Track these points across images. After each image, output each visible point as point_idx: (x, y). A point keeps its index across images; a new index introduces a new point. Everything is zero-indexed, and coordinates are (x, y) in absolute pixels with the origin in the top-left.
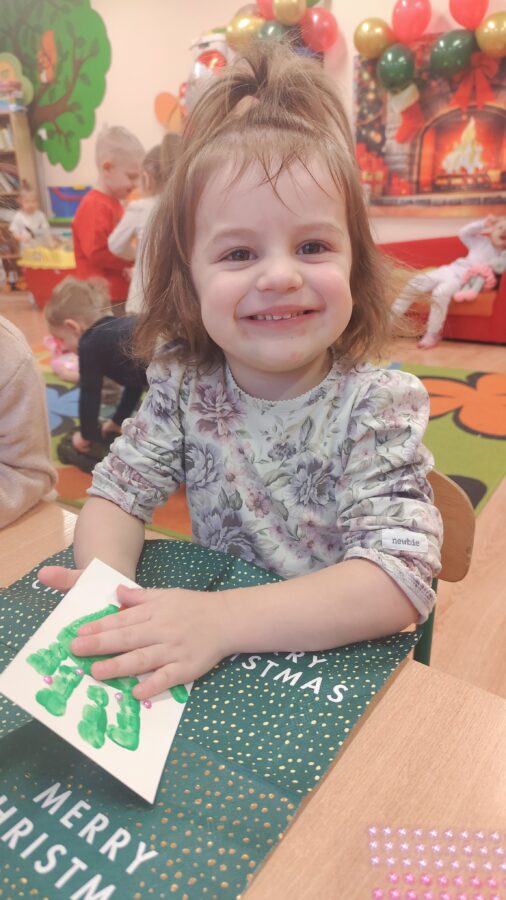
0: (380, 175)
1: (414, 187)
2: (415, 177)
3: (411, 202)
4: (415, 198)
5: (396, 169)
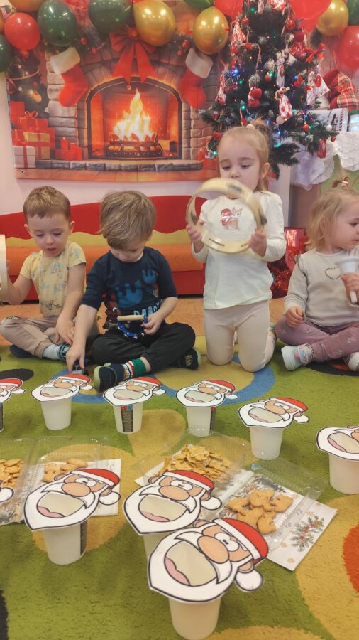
3: (85, 167)
4: (88, 163)
5: (63, 132)
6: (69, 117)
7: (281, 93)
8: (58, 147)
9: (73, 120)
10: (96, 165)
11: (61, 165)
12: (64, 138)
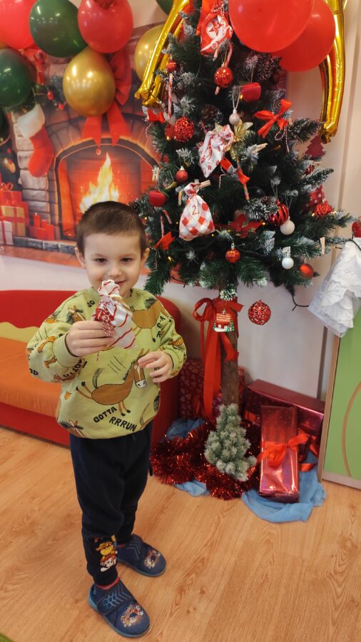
0: (21, 212)
1: (57, 229)
2: (57, 218)
3: (56, 248)
4: (61, 244)
5: (35, 206)
6: (40, 190)
8: (32, 224)
9: (43, 193)
10: (68, 247)
11: (35, 244)
12: (36, 214)
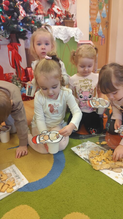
7: (19, 4)
